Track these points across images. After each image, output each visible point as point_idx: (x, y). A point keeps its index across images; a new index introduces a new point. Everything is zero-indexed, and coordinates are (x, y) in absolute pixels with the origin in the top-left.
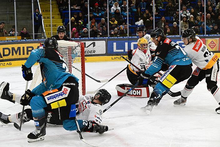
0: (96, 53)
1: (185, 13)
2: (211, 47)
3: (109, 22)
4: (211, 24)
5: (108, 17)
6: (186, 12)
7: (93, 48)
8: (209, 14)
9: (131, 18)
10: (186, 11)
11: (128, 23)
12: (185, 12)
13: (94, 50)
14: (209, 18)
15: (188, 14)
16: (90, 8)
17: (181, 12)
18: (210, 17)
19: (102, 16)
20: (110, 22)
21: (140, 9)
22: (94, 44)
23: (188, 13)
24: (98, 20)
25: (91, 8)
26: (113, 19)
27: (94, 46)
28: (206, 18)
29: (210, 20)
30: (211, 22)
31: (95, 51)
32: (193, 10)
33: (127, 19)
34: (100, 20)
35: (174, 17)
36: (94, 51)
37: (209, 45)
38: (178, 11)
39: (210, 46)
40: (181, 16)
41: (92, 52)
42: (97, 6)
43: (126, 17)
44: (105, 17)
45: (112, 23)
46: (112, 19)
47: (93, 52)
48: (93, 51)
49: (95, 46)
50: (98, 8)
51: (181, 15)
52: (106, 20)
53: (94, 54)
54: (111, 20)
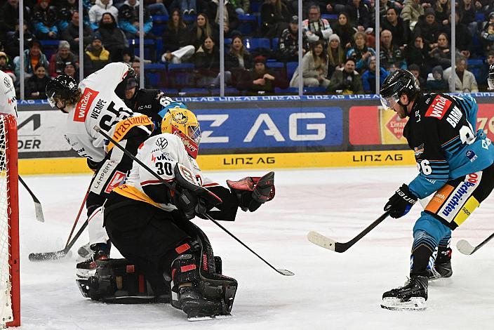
0: (42, 148)
1: (317, 28)
2: (396, 131)
3: (85, 55)
4: (392, 63)
5: (81, 39)
6: (320, 25)
7: (33, 132)
8: (387, 33)
9: (151, 42)
10: (318, 21)
11: (141, 58)
12: (316, 25)
13: (37, 138)
14: (389, 46)
15: (328, 32)
16: (25, 9)
17: (303, 24)
18: (391, 39)
19: (61, 36)
20: (88, 53)
21: (180, 14)
22: (37, 121)
23: (325, 29)
24: (49, 46)
25: (28, 8)
26: (97, 43)
27: (37, 125)
28: (382, 44)
29: (390, 48)
30: (394, 55)
31: (39, 142)
32: (343, 19)
33: (137, 45)
34: (57, 47)
35: (284, 38)
36: (37, 143)
37: (389, 126)
38: (297, 22)
39: (392, 130)
40: (305, 38)
41: (31, 146)
42: (46, 4)
43: (137, 37)
44: (71, 38)
45: (93, 58)
46: (94, 44)
47: (34, 145)
48: (32, 143)
49: (39, 125)
50: (48, 7)
51: (304, 33)
52: (75, 47)
53: (36, 150)
54: (89, 46)
